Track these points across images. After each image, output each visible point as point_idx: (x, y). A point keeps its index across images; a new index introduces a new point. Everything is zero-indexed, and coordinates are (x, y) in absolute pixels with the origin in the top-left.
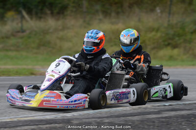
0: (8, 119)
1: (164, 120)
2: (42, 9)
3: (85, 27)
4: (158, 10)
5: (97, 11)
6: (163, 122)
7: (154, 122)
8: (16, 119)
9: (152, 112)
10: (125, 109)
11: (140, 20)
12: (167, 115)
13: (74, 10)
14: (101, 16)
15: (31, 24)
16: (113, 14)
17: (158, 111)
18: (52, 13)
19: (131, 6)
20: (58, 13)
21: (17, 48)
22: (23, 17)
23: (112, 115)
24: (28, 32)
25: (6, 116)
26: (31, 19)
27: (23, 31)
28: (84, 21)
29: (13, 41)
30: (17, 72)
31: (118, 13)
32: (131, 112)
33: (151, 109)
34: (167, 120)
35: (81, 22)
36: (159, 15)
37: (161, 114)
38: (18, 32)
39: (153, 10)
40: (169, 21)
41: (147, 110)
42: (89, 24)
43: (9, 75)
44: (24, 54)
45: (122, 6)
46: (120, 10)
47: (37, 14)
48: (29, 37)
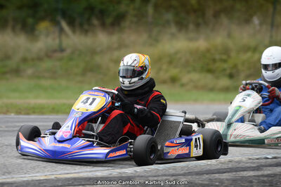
0: (41, 176)
1: (265, 179)
2: (89, 19)
3: (151, 45)
4: (256, 21)
5: (168, 22)
6: (264, 182)
7: (251, 182)
8: (53, 177)
9: (249, 168)
10: (209, 163)
11: (229, 36)
12: (269, 172)
13: (135, 19)
14: (174, 29)
15: (74, 40)
16: (191, 26)
17: (258, 166)
18: (103, 25)
19: (216, 15)
20: (113, 24)
21: (54, 75)
22: (62, 30)
23: (191, 171)
24: (69, 51)
25: (38, 172)
26: (74, 32)
27: (62, 50)
28: (150, 37)
29: (48, 64)
30: (53, 109)
31: (198, 25)
32: (218, 167)
33: (247, 163)
34: (270, 179)
35: (145, 36)
36: (258, 27)
37: (262, 170)
38: (55, 51)
39: (248, 21)
40: (271, 37)
41: (241, 165)
42: (157, 41)
43: (42, 113)
44: (63, 83)
45: (203, 15)
46: (200, 20)
47: (81, 25)
48: (71, 59)
